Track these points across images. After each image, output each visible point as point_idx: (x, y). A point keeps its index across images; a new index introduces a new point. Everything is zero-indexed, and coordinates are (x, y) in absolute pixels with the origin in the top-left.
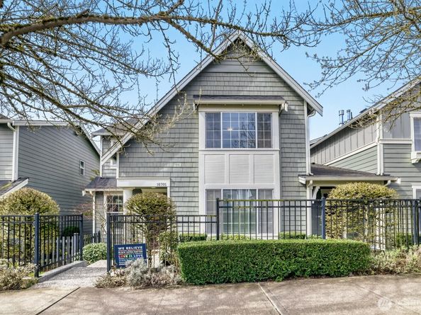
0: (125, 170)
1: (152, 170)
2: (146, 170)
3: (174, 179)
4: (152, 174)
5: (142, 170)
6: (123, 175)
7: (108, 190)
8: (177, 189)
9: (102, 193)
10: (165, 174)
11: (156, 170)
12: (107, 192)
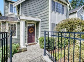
0: (24, 12)
1: (35, 14)
2: (32, 14)
3: (42, 19)
4: (34, 16)
5: (31, 13)
6: (22, 14)
7: (8, 21)
8: (43, 22)
9: (5, 22)
10: (39, 17)
11: (36, 14)
12: (9, 22)
